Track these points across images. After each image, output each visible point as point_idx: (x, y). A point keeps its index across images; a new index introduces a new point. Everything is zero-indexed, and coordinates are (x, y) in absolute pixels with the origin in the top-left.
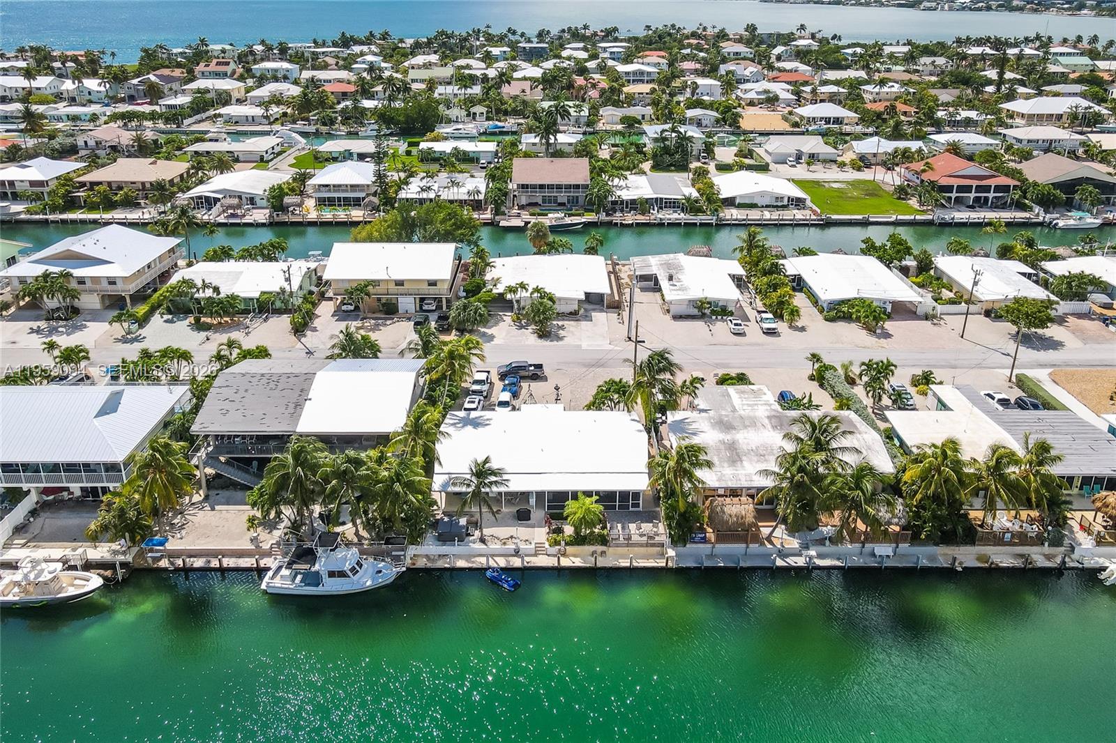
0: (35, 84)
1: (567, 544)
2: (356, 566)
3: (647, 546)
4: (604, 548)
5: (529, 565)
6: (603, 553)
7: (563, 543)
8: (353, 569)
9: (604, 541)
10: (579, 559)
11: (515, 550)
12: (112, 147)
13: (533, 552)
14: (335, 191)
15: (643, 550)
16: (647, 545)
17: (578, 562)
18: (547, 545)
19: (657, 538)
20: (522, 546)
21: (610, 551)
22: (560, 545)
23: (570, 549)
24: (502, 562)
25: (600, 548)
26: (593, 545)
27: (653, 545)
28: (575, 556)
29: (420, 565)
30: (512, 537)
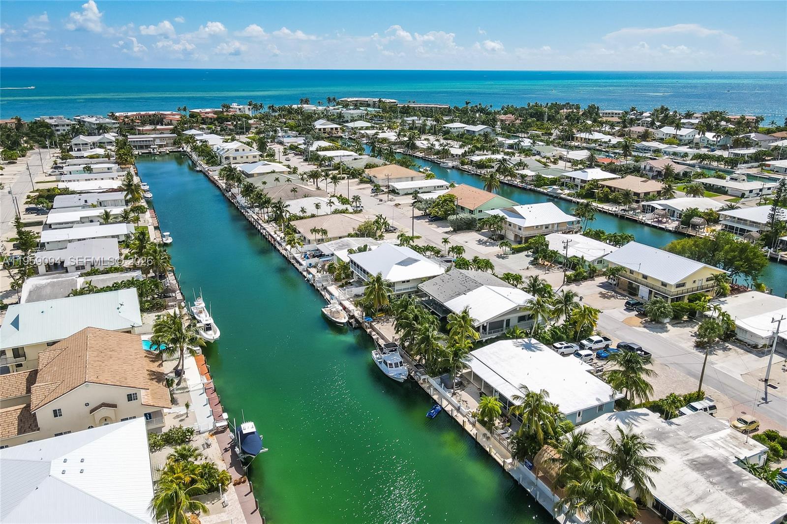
0: (679, 133)
1: (479, 421)
2: (393, 364)
4: (490, 435)
6: (487, 438)
7: (476, 418)
8: (391, 364)
11: (460, 408)
12: (658, 172)
13: (463, 414)
14: (738, 222)
17: (473, 432)
18: (471, 415)
20: (464, 408)
21: (491, 439)
23: (477, 424)
24: (449, 408)
25: (488, 434)
26: (488, 430)
27: (510, 452)
28: (476, 429)
29: (423, 386)
30: (466, 401)
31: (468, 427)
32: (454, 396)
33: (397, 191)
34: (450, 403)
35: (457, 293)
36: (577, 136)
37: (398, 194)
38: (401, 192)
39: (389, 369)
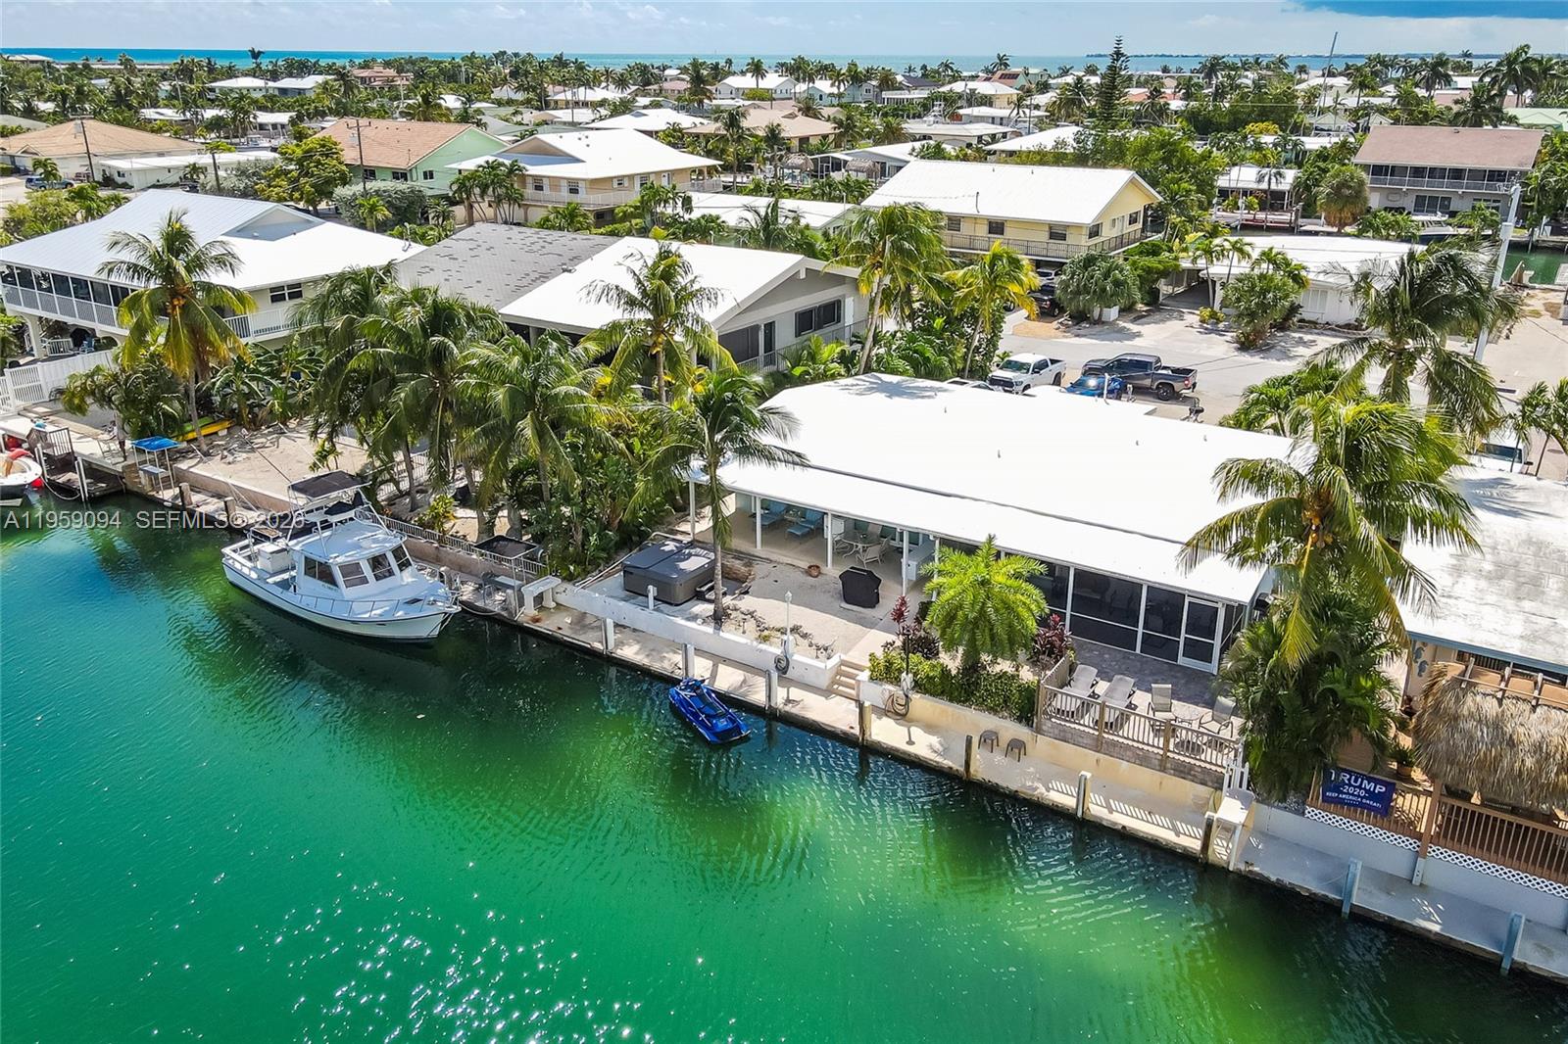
1: (918, 686)
2: (364, 568)
3: (1163, 769)
4: (1021, 731)
5: (788, 708)
6: (1016, 747)
7: (907, 679)
8: (350, 568)
9: (1027, 706)
10: (934, 740)
11: (778, 661)
13: (824, 683)
15: (1147, 777)
16: (1163, 765)
17: (924, 746)
18: (864, 676)
19: (1210, 754)
20: (802, 657)
21: (1041, 746)
22: (897, 681)
23: (921, 704)
24: (727, 680)
25: (1010, 729)
26: (993, 710)
27: (1183, 772)
28: (930, 728)
29: (547, 626)
30: (795, 630)
31: (885, 732)
32: (728, 626)
33: (120, 180)
34: (718, 659)
35: (534, 276)
36: (556, 98)
37: (126, 186)
38: (134, 181)
39: (349, 593)
